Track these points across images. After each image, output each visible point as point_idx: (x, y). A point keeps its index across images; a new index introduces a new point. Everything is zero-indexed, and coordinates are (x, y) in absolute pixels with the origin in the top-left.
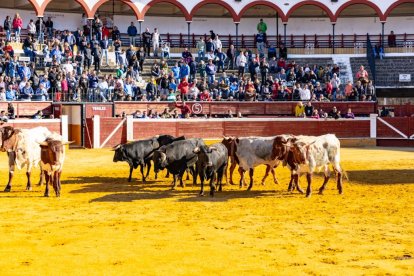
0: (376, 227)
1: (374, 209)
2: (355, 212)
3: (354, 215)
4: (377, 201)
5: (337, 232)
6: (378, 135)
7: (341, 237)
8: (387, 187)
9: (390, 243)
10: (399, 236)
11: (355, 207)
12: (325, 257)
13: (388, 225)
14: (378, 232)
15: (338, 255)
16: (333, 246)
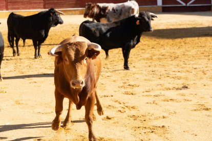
0: (162, 69)
1: (161, 57)
2: (148, 59)
3: (146, 61)
4: (163, 51)
5: (134, 74)
7: (137, 77)
8: (170, 41)
9: (172, 79)
10: (179, 74)
11: (147, 56)
12: (126, 90)
13: (171, 67)
14: (164, 72)
15: (135, 89)
16: (132, 83)
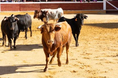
0: (105, 45)
1: (105, 38)
2: (97, 39)
3: (96, 41)
4: (106, 35)
5: (89, 47)
6: (106, 9)
7: (91, 49)
8: (110, 30)
9: (111, 51)
10: (114, 48)
11: (97, 37)
12: (85, 56)
13: (110, 44)
14: (106, 47)
15: (90, 56)
16: (88, 52)
